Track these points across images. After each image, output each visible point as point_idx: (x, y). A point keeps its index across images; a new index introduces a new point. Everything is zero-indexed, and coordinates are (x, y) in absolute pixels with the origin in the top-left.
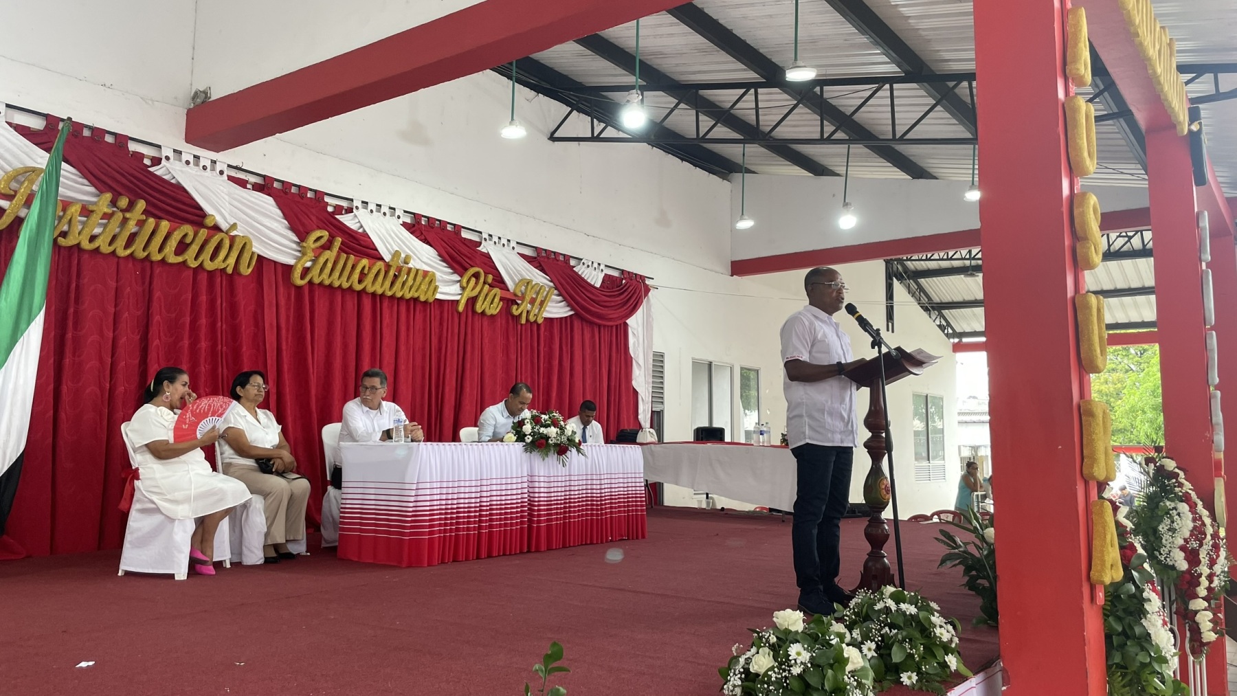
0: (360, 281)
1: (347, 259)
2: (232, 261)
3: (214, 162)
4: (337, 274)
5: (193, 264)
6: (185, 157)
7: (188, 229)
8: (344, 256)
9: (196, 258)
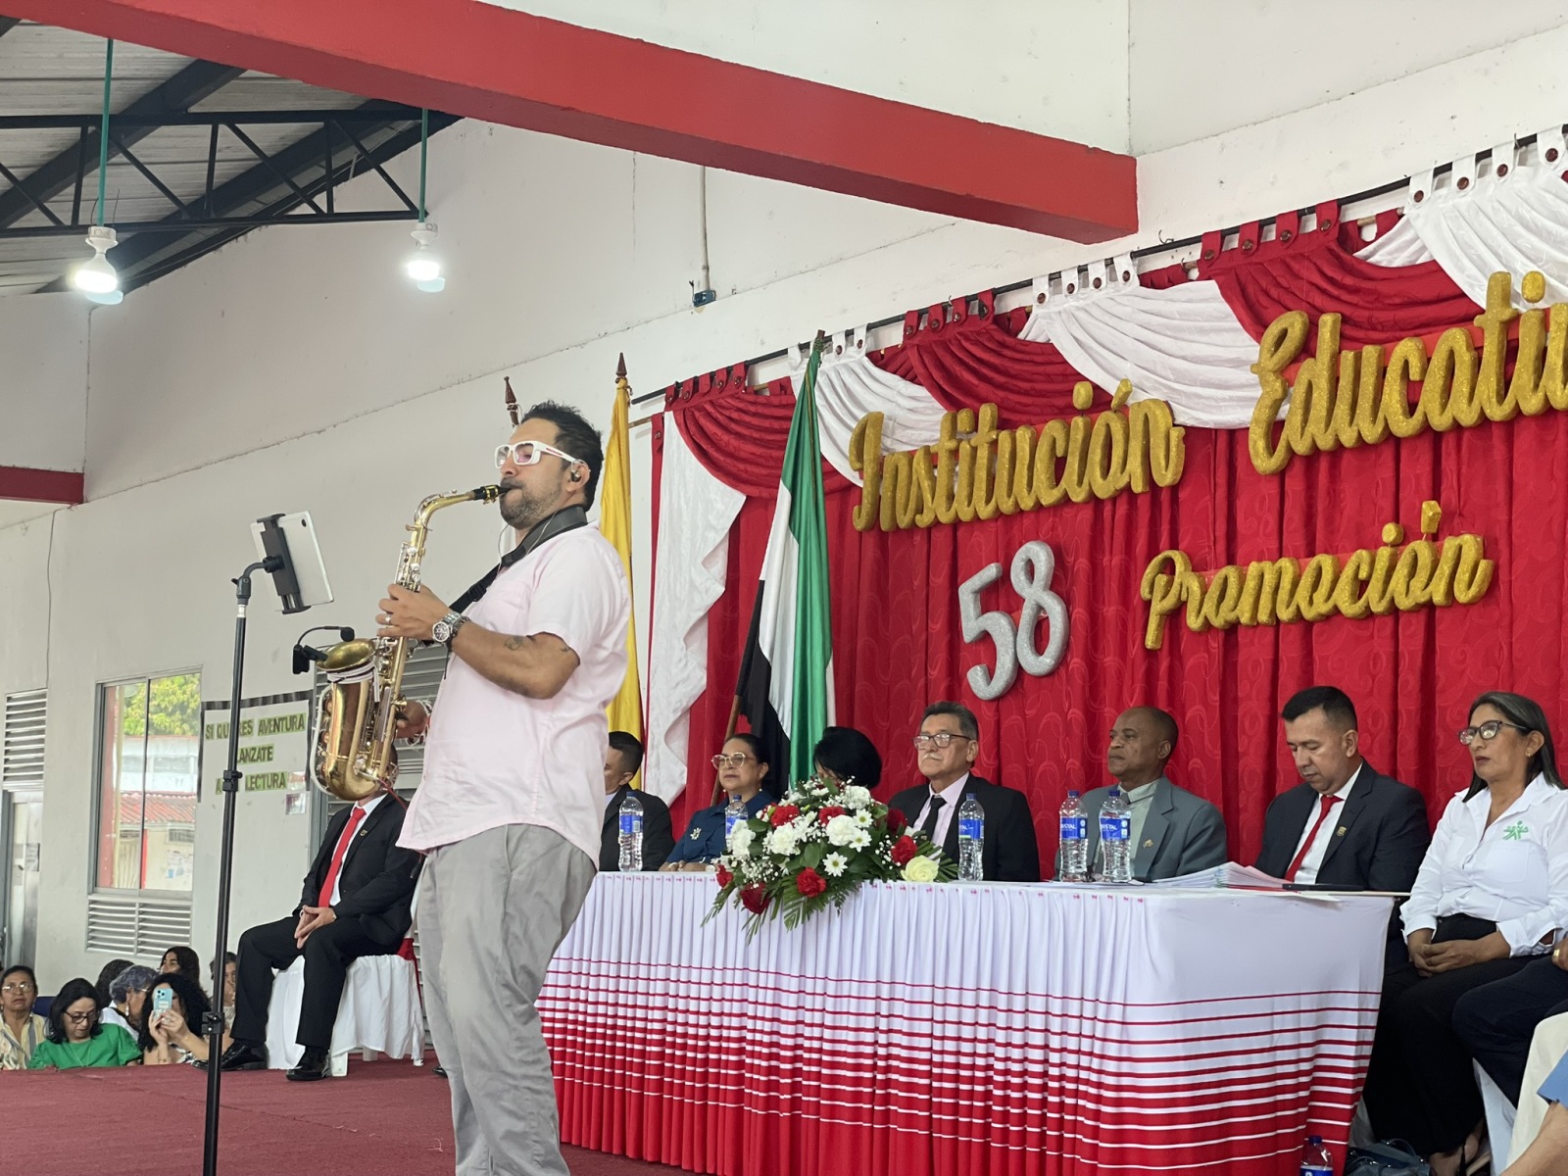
0: (1411, 408)
1: (1358, 359)
2: (1135, 464)
3: (1109, 263)
4: (1342, 408)
5: (1078, 496)
6: (1066, 280)
7: (1053, 428)
8: (1348, 356)
9: (1080, 482)
